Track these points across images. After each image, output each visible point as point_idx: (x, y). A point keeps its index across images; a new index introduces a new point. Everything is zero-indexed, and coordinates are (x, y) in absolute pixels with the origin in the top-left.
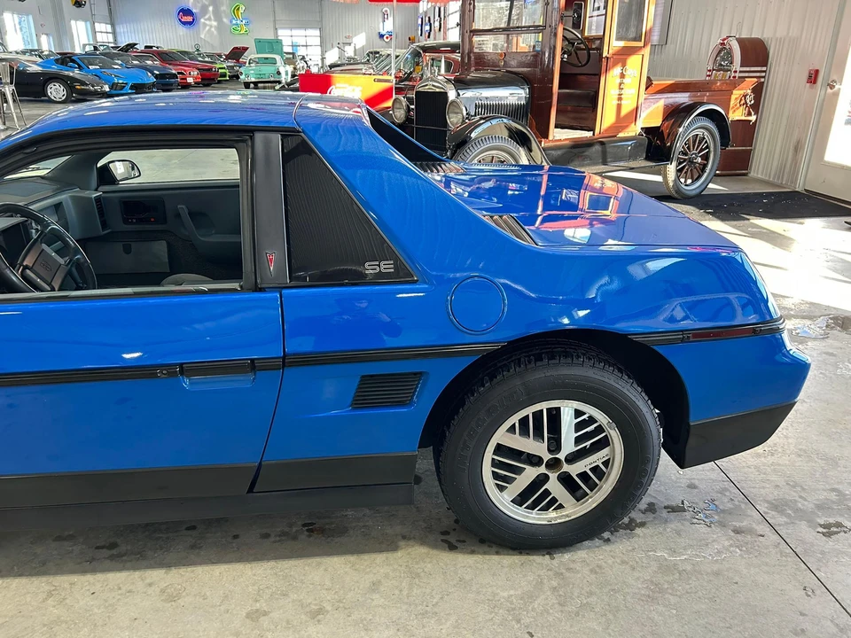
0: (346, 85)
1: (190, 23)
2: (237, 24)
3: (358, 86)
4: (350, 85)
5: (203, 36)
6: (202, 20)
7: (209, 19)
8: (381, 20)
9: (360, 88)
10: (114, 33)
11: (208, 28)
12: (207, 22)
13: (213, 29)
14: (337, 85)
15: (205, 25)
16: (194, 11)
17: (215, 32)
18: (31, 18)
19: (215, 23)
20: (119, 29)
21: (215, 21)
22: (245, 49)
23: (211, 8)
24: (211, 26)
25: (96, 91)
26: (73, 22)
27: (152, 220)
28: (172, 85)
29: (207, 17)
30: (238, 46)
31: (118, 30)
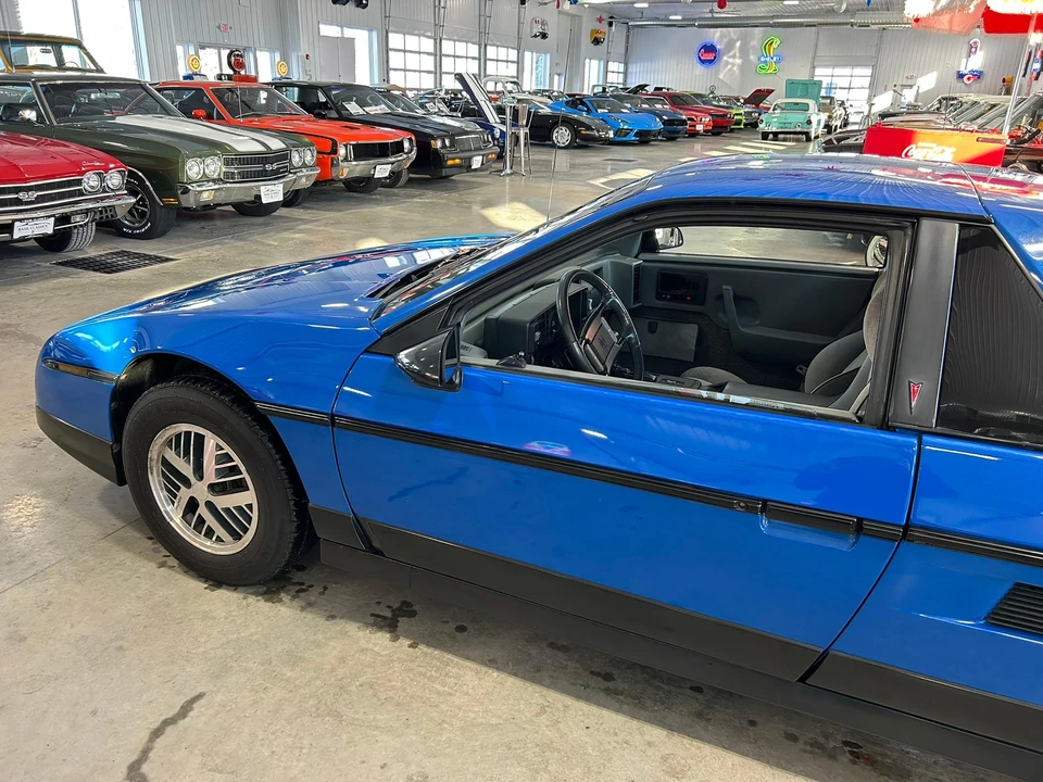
0: (934, 145)
1: (711, 62)
2: (766, 62)
3: (950, 146)
4: (938, 145)
5: (721, 77)
6: (725, 58)
7: (734, 57)
8: (965, 53)
9: (953, 149)
10: (625, 73)
11: (729, 67)
12: (731, 60)
13: (735, 68)
14: (920, 144)
15: (727, 63)
16: (718, 47)
17: (737, 72)
18: (548, 56)
19: (738, 61)
20: (633, 68)
21: (740, 57)
22: (770, 92)
23: (738, 44)
24: (734, 65)
25: (600, 136)
26: (587, 61)
27: (689, 298)
28: (678, 132)
29: (731, 54)
30: (762, 88)
31: (630, 70)
